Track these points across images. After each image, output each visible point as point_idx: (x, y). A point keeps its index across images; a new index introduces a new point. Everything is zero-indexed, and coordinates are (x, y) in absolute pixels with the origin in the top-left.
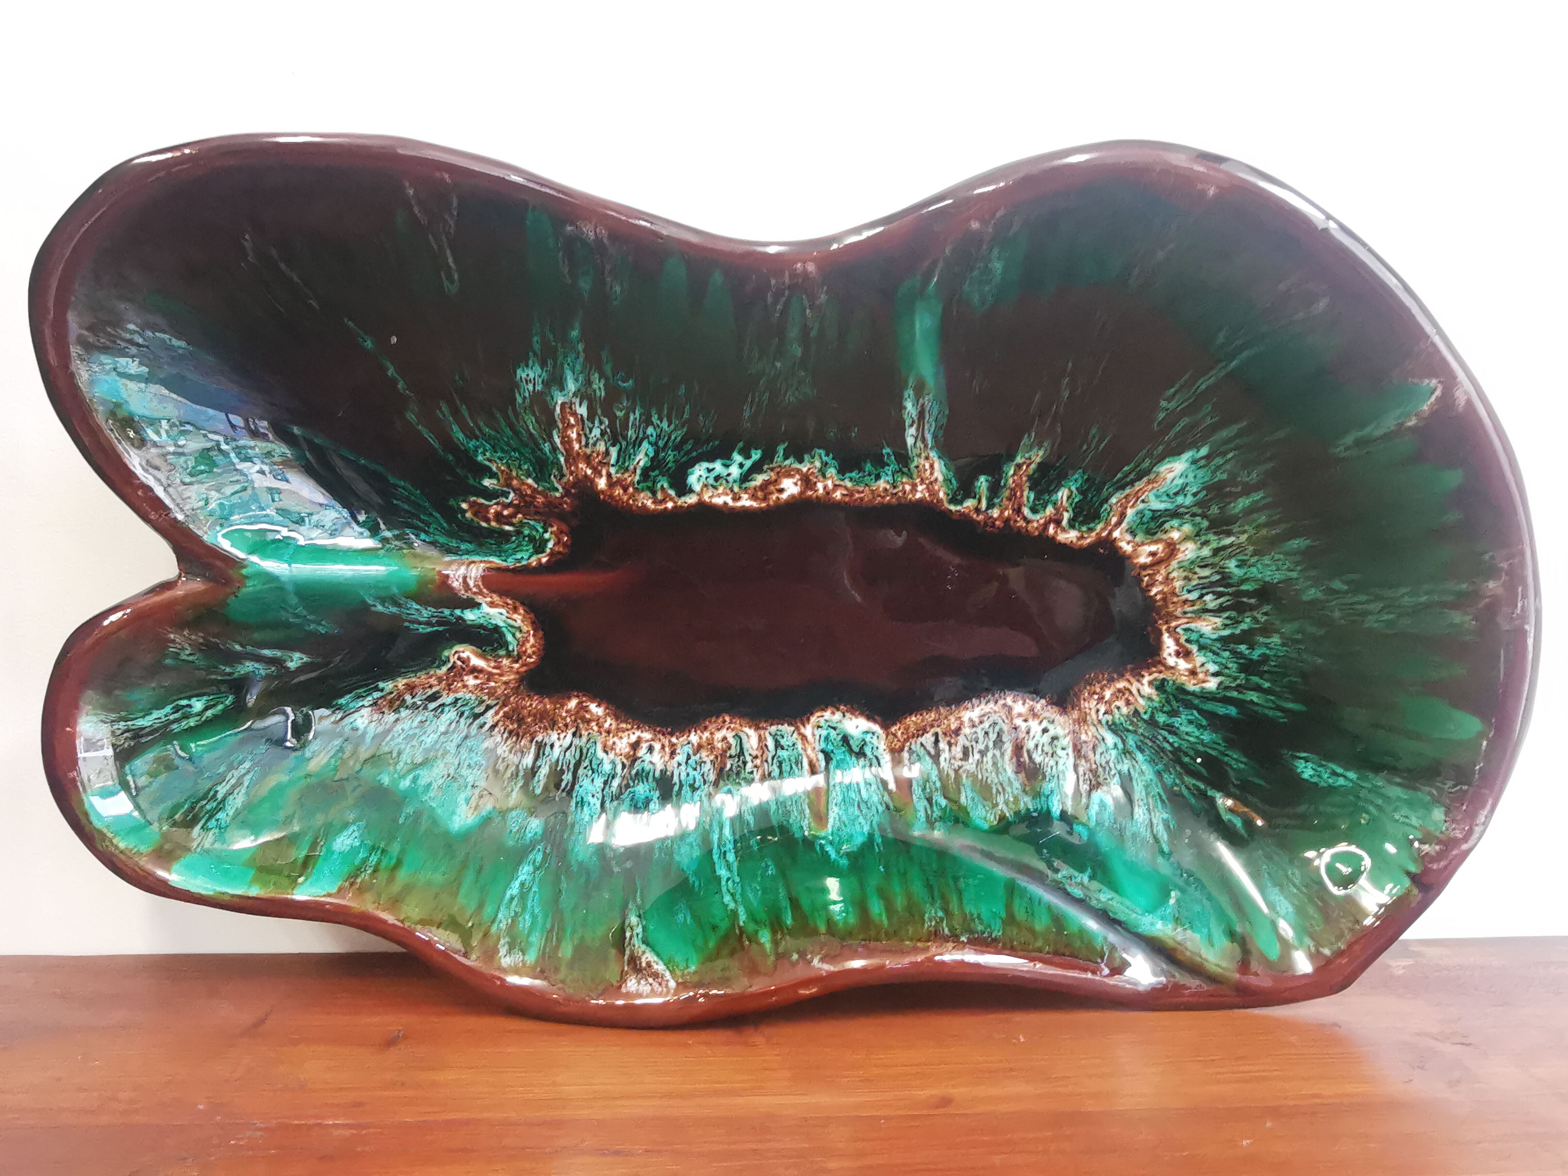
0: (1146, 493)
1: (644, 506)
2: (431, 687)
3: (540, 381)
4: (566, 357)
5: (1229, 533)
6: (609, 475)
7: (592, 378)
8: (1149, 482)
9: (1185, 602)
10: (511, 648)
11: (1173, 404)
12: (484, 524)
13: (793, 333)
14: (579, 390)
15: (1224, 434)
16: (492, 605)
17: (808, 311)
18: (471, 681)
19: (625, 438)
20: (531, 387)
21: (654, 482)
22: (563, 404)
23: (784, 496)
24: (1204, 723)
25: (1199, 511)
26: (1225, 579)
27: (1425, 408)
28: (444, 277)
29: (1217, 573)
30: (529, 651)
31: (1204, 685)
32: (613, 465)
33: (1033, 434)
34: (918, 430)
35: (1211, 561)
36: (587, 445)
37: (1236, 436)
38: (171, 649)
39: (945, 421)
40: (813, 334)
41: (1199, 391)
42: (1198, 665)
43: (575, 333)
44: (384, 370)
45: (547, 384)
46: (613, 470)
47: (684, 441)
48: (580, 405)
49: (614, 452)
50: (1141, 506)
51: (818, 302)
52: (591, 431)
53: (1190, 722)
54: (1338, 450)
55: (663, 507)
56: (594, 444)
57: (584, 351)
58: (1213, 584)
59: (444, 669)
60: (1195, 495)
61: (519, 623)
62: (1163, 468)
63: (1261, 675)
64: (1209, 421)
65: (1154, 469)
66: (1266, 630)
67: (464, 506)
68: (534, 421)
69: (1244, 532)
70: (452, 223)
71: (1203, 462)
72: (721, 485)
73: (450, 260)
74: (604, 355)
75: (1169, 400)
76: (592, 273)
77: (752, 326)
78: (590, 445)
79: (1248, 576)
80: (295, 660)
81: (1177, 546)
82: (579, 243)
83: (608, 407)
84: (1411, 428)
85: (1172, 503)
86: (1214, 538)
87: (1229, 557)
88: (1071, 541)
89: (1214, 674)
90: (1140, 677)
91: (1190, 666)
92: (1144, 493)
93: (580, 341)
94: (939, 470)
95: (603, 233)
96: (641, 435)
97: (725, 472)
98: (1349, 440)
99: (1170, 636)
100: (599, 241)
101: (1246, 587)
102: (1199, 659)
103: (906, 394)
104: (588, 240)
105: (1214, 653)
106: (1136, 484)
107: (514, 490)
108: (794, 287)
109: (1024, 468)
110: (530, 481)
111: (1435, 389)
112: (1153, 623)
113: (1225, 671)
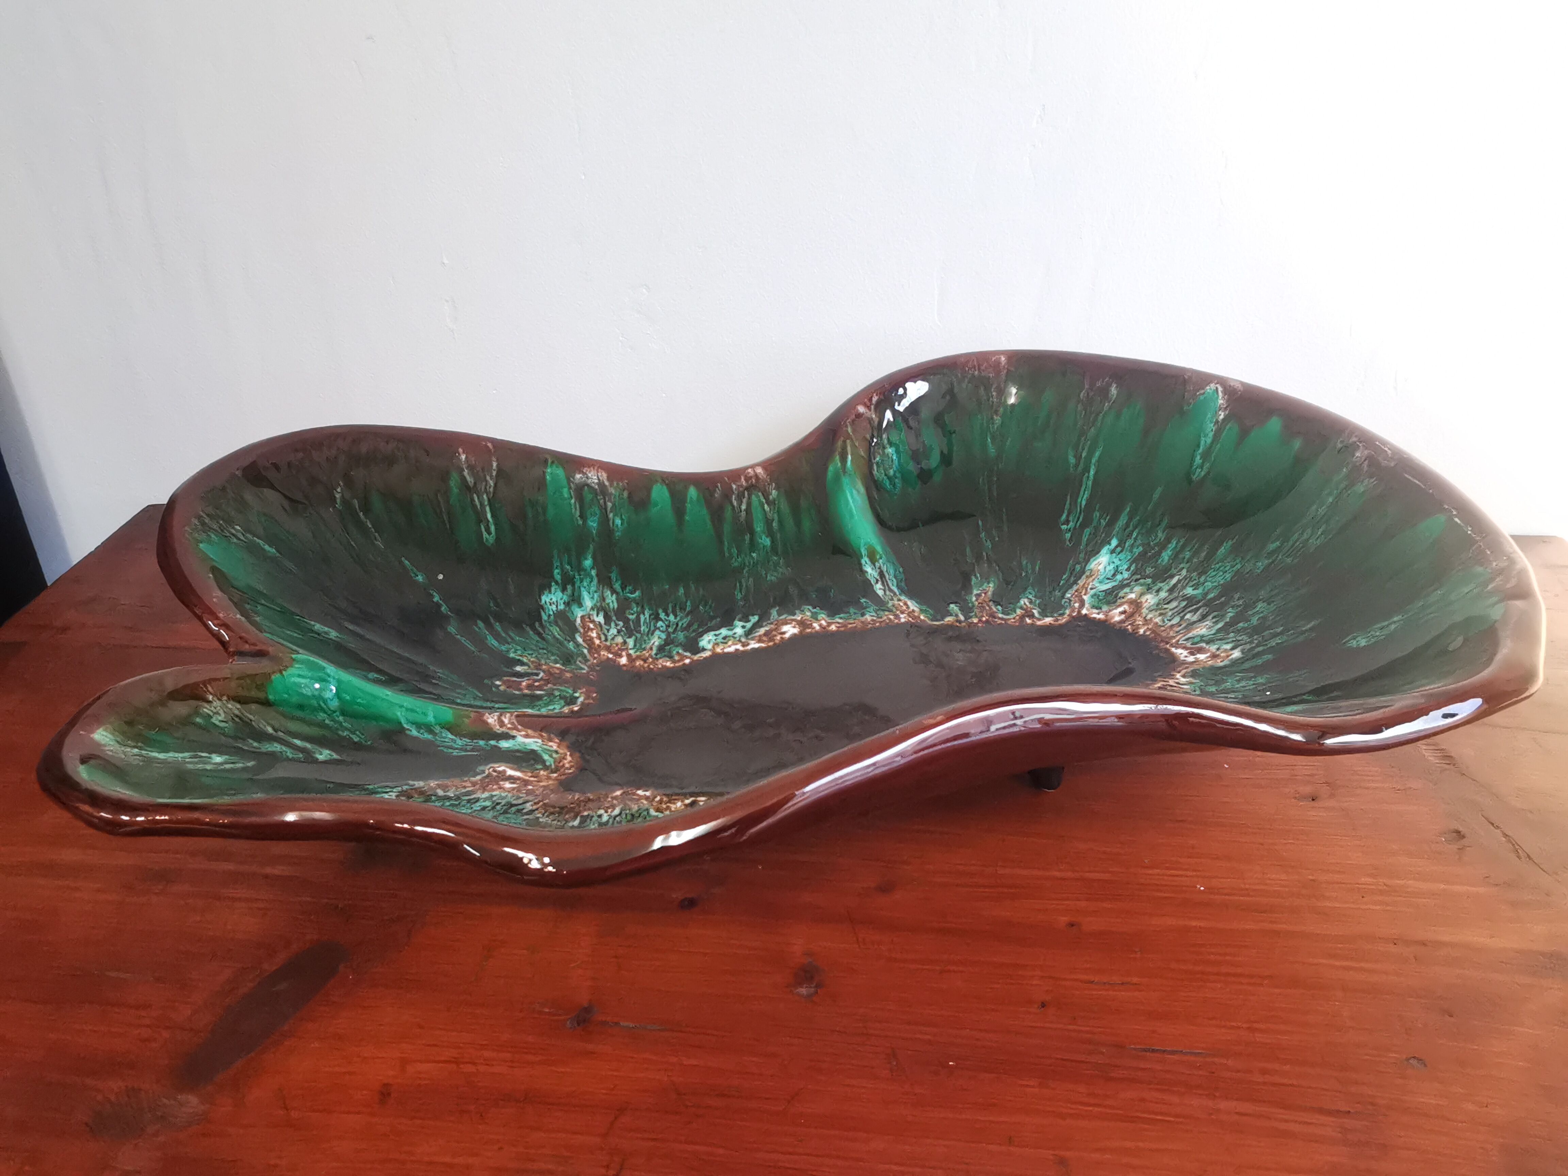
0: (1091, 584)
1: (664, 667)
2: (465, 787)
3: (562, 602)
4: (582, 581)
5: (1172, 577)
6: (629, 656)
7: (605, 595)
8: (1087, 577)
9: (1172, 626)
10: (548, 764)
11: (1071, 525)
12: (517, 692)
13: (759, 527)
14: (595, 605)
15: (1120, 524)
16: (527, 736)
17: (766, 506)
18: (508, 785)
19: (639, 632)
20: (554, 607)
21: (670, 652)
22: (582, 617)
23: (787, 636)
24: (1252, 675)
25: (1139, 577)
26: (1190, 601)
27: (1221, 402)
28: (483, 530)
29: (1183, 600)
30: (567, 765)
31: (1230, 657)
32: (631, 649)
33: (978, 575)
34: (883, 584)
35: (1172, 597)
36: (606, 640)
37: (1130, 519)
38: (205, 710)
39: (902, 576)
40: (775, 525)
41: (1083, 507)
42: (1214, 651)
43: (588, 563)
44: (431, 596)
45: (567, 604)
46: (631, 652)
47: (690, 625)
48: (597, 616)
49: (631, 642)
50: (1092, 592)
51: (771, 497)
52: (608, 631)
53: (1239, 681)
54: (1198, 474)
55: (681, 664)
56: (613, 639)
57: (597, 575)
58: (1185, 607)
59: (479, 777)
60: (1128, 570)
61: (555, 748)
62: (1092, 565)
63: (1269, 628)
64: (1103, 523)
65: (1087, 568)
66: (1250, 605)
67: (498, 683)
68: (558, 630)
69: (1182, 569)
70: (492, 483)
71: (1119, 549)
72: (729, 640)
73: (489, 516)
74: (613, 576)
75: (1067, 522)
76: (598, 512)
77: (727, 528)
78: (609, 640)
79: (1206, 590)
80: (324, 755)
81: (1139, 601)
82: (586, 487)
83: (621, 613)
84: (1223, 420)
85: (1115, 581)
86: (1163, 584)
87: (1184, 588)
88: (1050, 623)
89: (1233, 649)
90: (1172, 677)
91: (1208, 654)
92: (1088, 584)
93: (593, 568)
94: (913, 605)
95: (604, 476)
96: (652, 628)
97: (730, 633)
98: (1198, 460)
99: (1177, 648)
100: (601, 484)
101: (1211, 596)
102: (1213, 648)
103: (863, 562)
104: (593, 485)
105: (1220, 640)
106: (1079, 582)
107: (544, 671)
108: (750, 488)
109: (983, 595)
110: (558, 665)
111: (1217, 388)
112: (1157, 647)
113: (1240, 643)
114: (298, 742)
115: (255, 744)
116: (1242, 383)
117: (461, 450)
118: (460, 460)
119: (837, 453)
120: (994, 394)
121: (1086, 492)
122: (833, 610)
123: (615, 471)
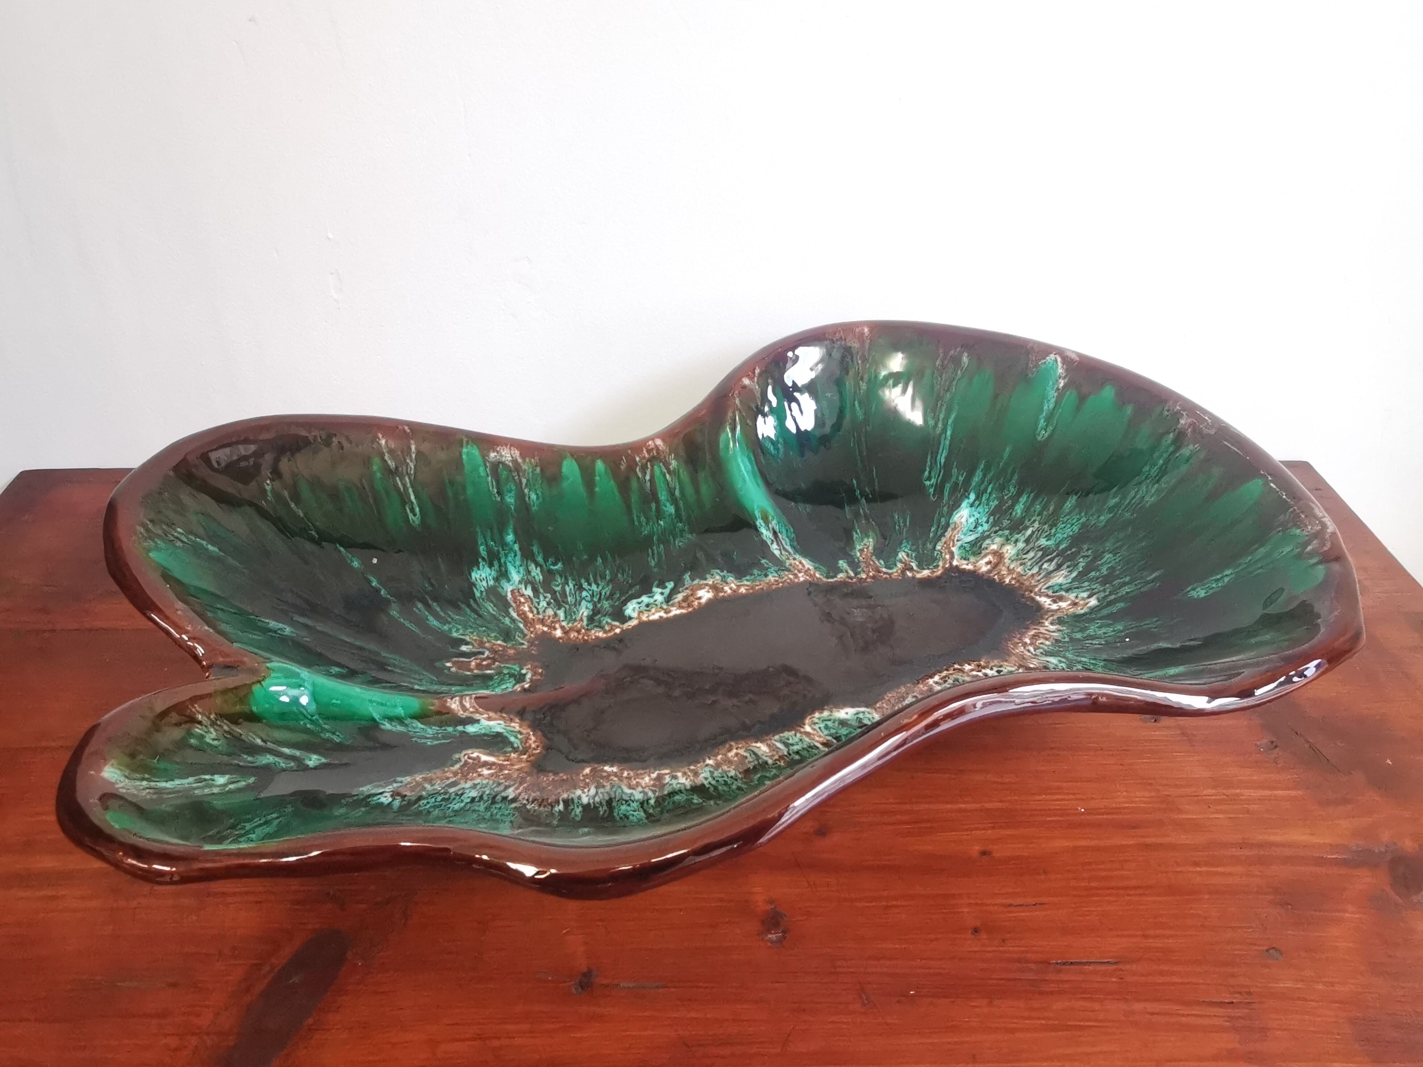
0: (957, 536)
1: (597, 638)
2: (448, 778)
3: (491, 577)
4: (506, 556)
5: (1026, 528)
6: (562, 628)
7: (530, 568)
8: (953, 530)
9: (1033, 575)
10: (516, 745)
11: (933, 481)
12: (469, 673)
13: (663, 496)
14: (522, 579)
15: (976, 479)
16: (489, 719)
17: (668, 476)
18: (486, 772)
19: (567, 603)
20: (484, 583)
21: (600, 622)
22: (512, 591)
23: (703, 601)
24: (1110, 622)
25: (997, 528)
26: (1046, 552)
27: (1060, 371)
28: (408, 511)
29: (1039, 551)
30: (533, 746)
31: (1088, 605)
32: (563, 621)
33: (858, 530)
34: (778, 544)
35: (1028, 548)
36: (538, 613)
37: (984, 476)
38: (197, 730)
39: (793, 535)
40: (677, 493)
41: (942, 465)
42: (1073, 599)
43: (510, 538)
44: (369, 582)
45: (496, 580)
46: (564, 624)
47: (612, 594)
48: (526, 588)
49: (561, 614)
50: (959, 544)
51: (671, 468)
52: (538, 603)
53: (1100, 627)
54: (1043, 435)
55: (612, 633)
56: (544, 611)
57: (520, 549)
58: (1042, 557)
59: (457, 766)
60: (987, 522)
61: (518, 728)
62: (955, 518)
63: (1118, 577)
64: (961, 479)
65: (951, 521)
66: (1097, 556)
67: (448, 664)
68: (492, 605)
69: (1035, 521)
70: (412, 465)
71: (977, 503)
72: (652, 608)
73: (413, 497)
74: (535, 549)
75: (929, 478)
76: (514, 488)
77: (634, 498)
78: (541, 613)
79: (1058, 540)
80: (313, 760)
81: (1000, 552)
82: (501, 466)
83: (547, 586)
84: (1064, 387)
85: (977, 533)
86: (1020, 535)
87: (1038, 539)
88: (928, 576)
89: (1089, 597)
90: (1041, 624)
91: (1069, 602)
92: (954, 536)
93: (515, 543)
94: (807, 564)
95: (517, 453)
96: (578, 598)
97: (651, 600)
98: (1042, 423)
99: (1040, 596)
100: (514, 461)
101: (1063, 546)
102: (1072, 596)
103: (758, 523)
104: (507, 462)
105: (1078, 588)
106: (946, 534)
107: (488, 649)
108: (652, 460)
109: (865, 550)
110: (499, 642)
111: (1056, 358)
112: (1023, 596)
113: (1094, 591)
114: (286, 751)
115: (250, 759)
116: (1080, 355)
117: (380, 436)
118: (380, 445)
119: (728, 423)
120: (860, 362)
121: (944, 451)
122: (740, 573)
123: (527, 448)
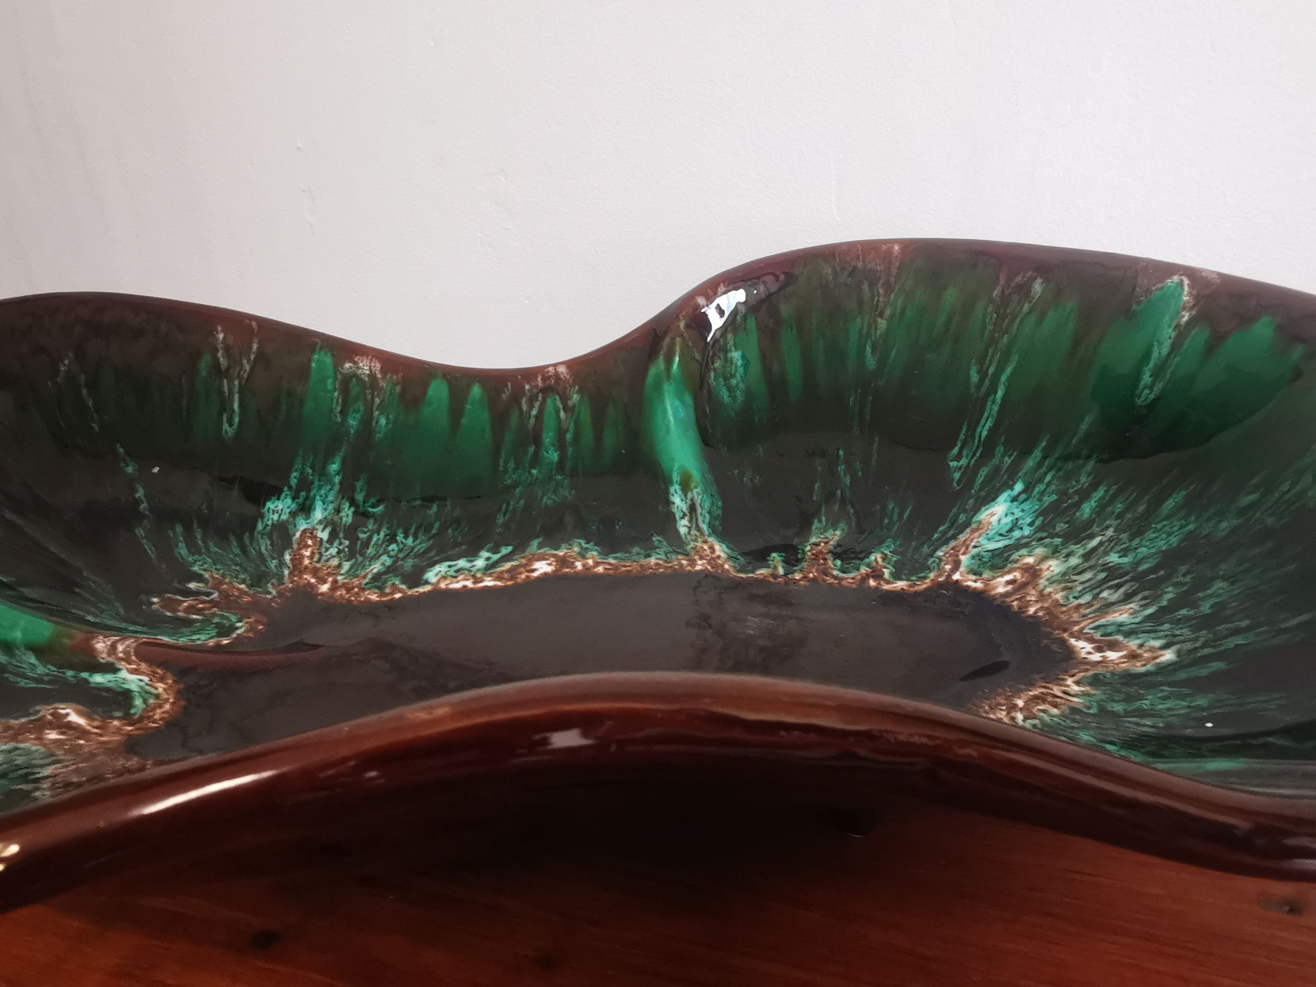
0: (975, 540)
1: (367, 600)
3: (288, 510)
4: (320, 488)
5: (1091, 537)
6: (334, 582)
7: (342, 507)
8: (973, 531)
9: (1079, 606)
10: (133, 711)
11: (964, 462)
12: (169, 614)
13: (548, 438)
14: (325, 518)
15: (1030, 462)
16: (134, 671)
17: (562, 414)
18: (53, 736)
19: (363, 554)
20: (276, 517)
21: (385, 582)
22: (304, 531)
23: (535, 574)
24: (1188, 692)
25: (1044, 534)
26: (1113, 572)
27: (1185, 298)
28: (225, 420)
29: (1102, 571)
30: (157, 717)
31: (1158, 661)
32: (341, 575)
33: (824, 518)
34: (690, 521)
35: (1086, 565)
36: (319, 561)
37: (1044, 458)
39: (720, 512)
40: (569, 436)
41: (983, 439)
42: (1135, 648)
43: (334, 467)
44: (134, 491)
45: (293, 514)
46: (340, 578)
47: (425, 551)
49: (346, 566)
50: (975, 551)
51: (570, 403)
52: (327, 549)
53: (1164, 699)
54: (1145, 396)
55: (389, 598)
56: (327, 560)
57: (341, 483)
58: (1105, 580)
59: (23, 720)
60: (1031, 524)
61: (160, 690)
62: (983, 515)
63: (1228, 619)
64: (1008, 460)
65: (974, 519)
66: (1202, 583)
67: (155, 600)
68: (268, 543)
69: (1107, 528)
70: (247, 367)
71: (1023, 496)
72: (462, 574)
73: (236, 406)
74: (359, 485)
75: (958, 458)
76: (362, 408)
77: (509, 437)
78: (322, 561)
79: (1140, 556)
81: (1037, 568)
82: (354, 379)
83: (351, 532)
84: (1188, 323)
85: (1009, 539)
86: (1077, 546)
87: (1106, 553)
88: (902, 589)
89: (1165, 647)
90: (1059, 681)
91: (1124, 653)
92: (972, 540)
93: (338, 474)
94: (721, 550)
95: (378, 366)
96: (381, 551)
97: (468, 565)
98: (1146, 378)
99: (1078, 638)
100: (372, 376)
101: (1145, 566)
102: (1133, 644)
103: (672, 490)
104: (363, 376)
105: (1148, 632)
106: (960, 536)
107: (220, 592)
108: (547, 390)
109: (822, 544)
110: (243, 586)
111: (1182, 281)
112: (1048, 635)
113: (1176, 639)
116: (1220, 275)
117: (220, 328)
118: (217, 339)
119: (662, 352)
120: (881, 291)
121: (990, 420)
122: (611, 548)
123: (392, 362)
